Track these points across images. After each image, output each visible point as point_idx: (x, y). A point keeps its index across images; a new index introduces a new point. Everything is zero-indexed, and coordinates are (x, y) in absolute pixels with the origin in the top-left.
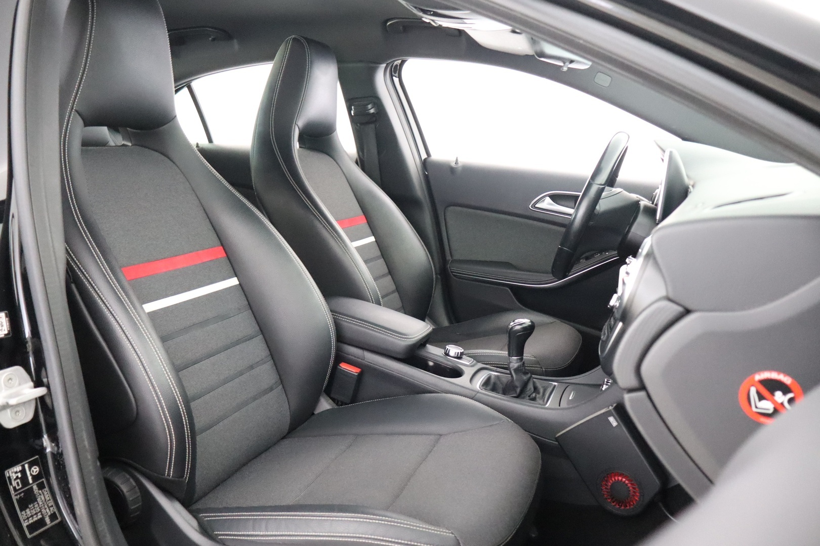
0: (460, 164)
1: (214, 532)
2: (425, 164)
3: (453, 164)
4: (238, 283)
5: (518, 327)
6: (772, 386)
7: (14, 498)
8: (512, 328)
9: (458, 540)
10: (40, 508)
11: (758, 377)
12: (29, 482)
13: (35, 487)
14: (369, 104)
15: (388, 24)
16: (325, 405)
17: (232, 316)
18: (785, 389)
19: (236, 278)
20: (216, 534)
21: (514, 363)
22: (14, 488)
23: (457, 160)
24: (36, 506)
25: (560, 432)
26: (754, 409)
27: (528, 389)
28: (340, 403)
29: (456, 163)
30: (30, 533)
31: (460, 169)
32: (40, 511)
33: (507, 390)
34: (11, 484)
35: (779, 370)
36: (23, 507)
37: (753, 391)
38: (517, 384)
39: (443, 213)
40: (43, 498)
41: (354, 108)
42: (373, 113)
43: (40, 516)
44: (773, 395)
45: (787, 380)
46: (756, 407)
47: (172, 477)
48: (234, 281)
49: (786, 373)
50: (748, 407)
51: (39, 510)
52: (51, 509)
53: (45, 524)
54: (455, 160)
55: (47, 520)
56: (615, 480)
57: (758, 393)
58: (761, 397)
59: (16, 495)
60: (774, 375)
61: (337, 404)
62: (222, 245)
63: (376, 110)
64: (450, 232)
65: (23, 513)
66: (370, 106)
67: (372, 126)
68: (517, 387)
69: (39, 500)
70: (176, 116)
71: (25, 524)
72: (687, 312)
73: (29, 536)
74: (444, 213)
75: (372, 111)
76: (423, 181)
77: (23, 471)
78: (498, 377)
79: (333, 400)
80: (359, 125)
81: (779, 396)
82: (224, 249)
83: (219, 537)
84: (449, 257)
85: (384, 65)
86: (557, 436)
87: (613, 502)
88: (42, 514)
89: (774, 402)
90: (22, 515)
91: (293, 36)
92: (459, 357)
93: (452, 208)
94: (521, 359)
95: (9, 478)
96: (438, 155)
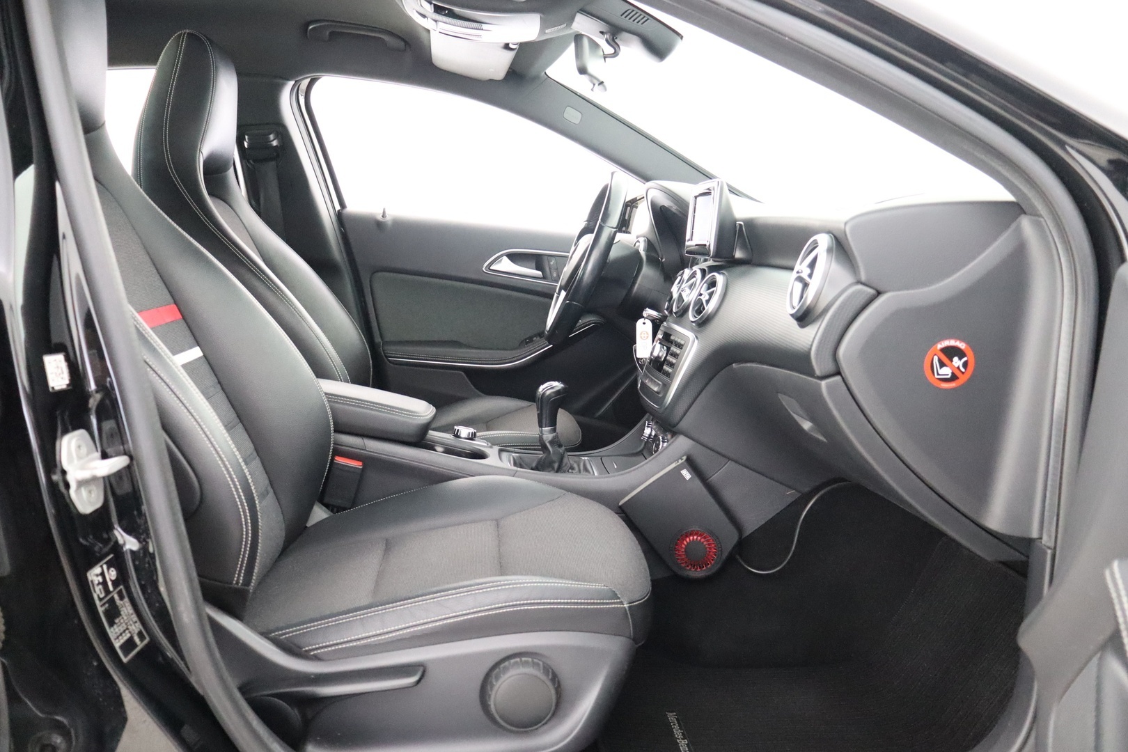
0: (388, 218)
1: (301, 648)
2: (340, 217)
3: (380, 217)
4: (202, 354)
5: (548, 392)
6: (951, 352)
7: (101, 610)
8: (544, 394)
9: (614, 591)
10: (126, 624)
11: (940, 346)
12: (109, 590)
13: (116, 597)
14: (270, 134)
15: (311, 27)
16: (319, 514)
17: (211, 395)
18: (961, 354)
19: (198, 348)
20: (306, 651)
21: (547, 434)
22: (98, 596)
23: (384, 213)
24: (122, 621)
25: (623, 498)
26: (937, 376)
27: (564, 465)
28: (335, 510)
29: (383, 216)
30: (126, 656)
31: (390, 223)
32: (127, 629)
33: (540, 467)
34: (95, 592)
35: (957, 338)
36: (111, 624)
37: (936, 359)
38: (555, 458)
39: (368, 280)
40: (126, 611)
41: (248, 139)
42: (276, 146)
43: (129, 635)
44: (952, 361)
45: (962, 345)
46: (938, 374)
47: (242, 584)
48: (196, 353)
49: (962, 340)
50: (932, 375)
51: (125, 627)
52: (137, 624)
53: (135, 646)
54: (382, 212)
55: (137, 639)
56: (690, 540)
57: (940, 361)
58: (942, 365)
59: (101, 606)
60: (952, 343)
61: (332, 511)
62: (175, 303)
63: (279, 142)
64: (378, 306)
65: (112, 629)
66: (272, 137)
67: (273, 163)
68: (554, 462)
69: (122, 613)
70: (104, 124)
71: (117, 644)
72: (879, 293)
73: (125, 660)
74: (370, 281)
75: (275, 143)
76: (339, 239)
77: (102, 574)
78: (520, 457)
79: (327, 506)
80: (251, 162)
81: (957, 362)
82: (179, 310)
83: (312, 653)
84: (378, 339)
85: (292, 83)
86: (620, 504)
87: (688, 566)
88: (130, 632)
89: (952, 367)
90: (112, 632)
91: (187, 31)
92: (472, 437)
93: (380, 274)
94: (554, 430)
95: (92, 581)
96: (355, 206)
